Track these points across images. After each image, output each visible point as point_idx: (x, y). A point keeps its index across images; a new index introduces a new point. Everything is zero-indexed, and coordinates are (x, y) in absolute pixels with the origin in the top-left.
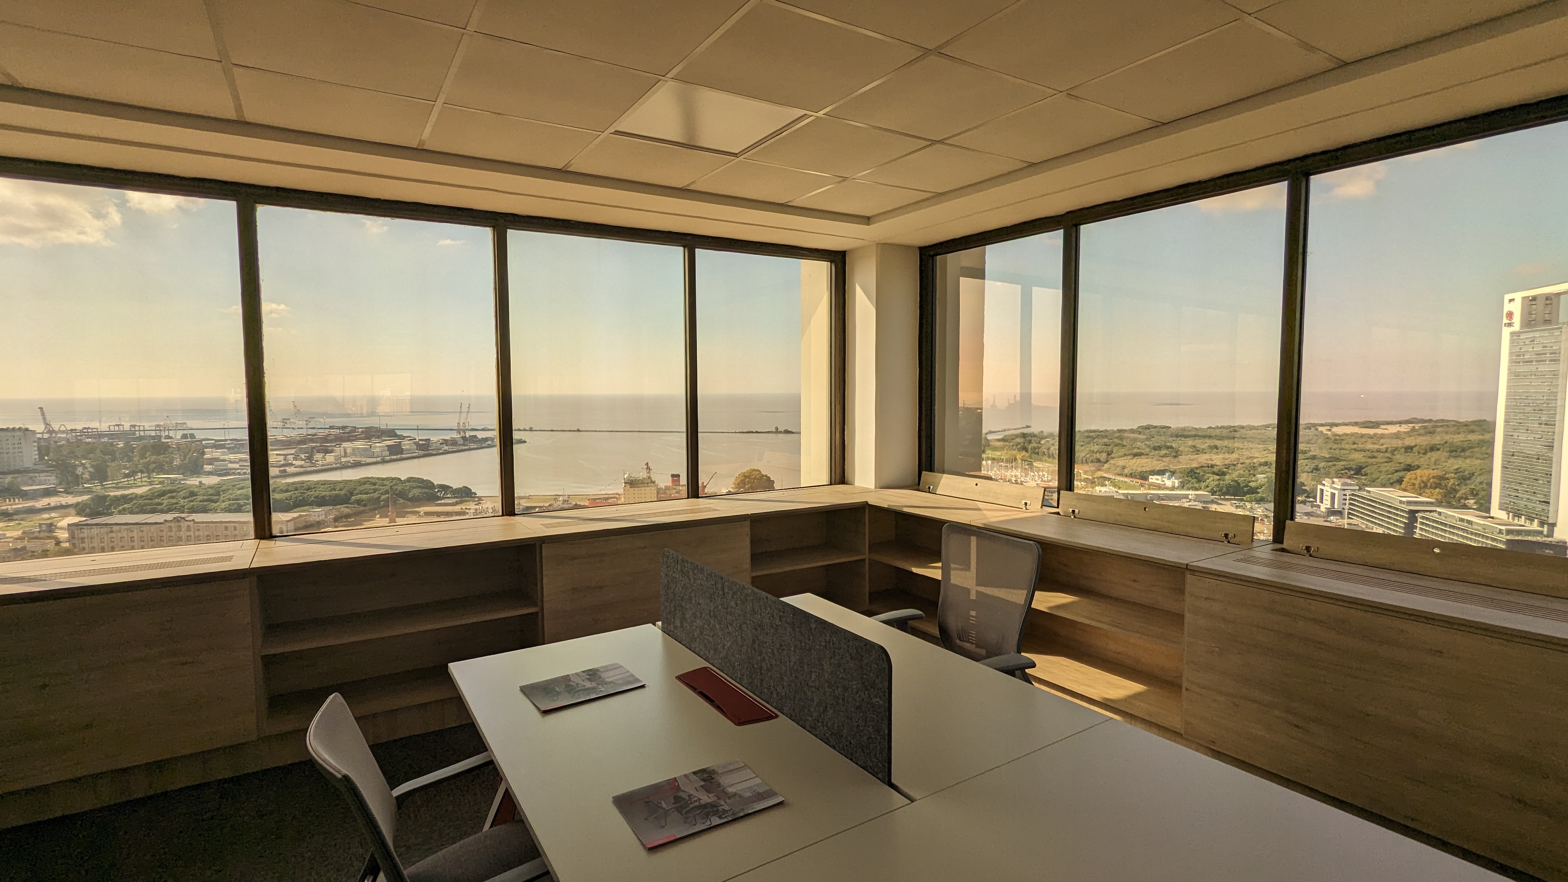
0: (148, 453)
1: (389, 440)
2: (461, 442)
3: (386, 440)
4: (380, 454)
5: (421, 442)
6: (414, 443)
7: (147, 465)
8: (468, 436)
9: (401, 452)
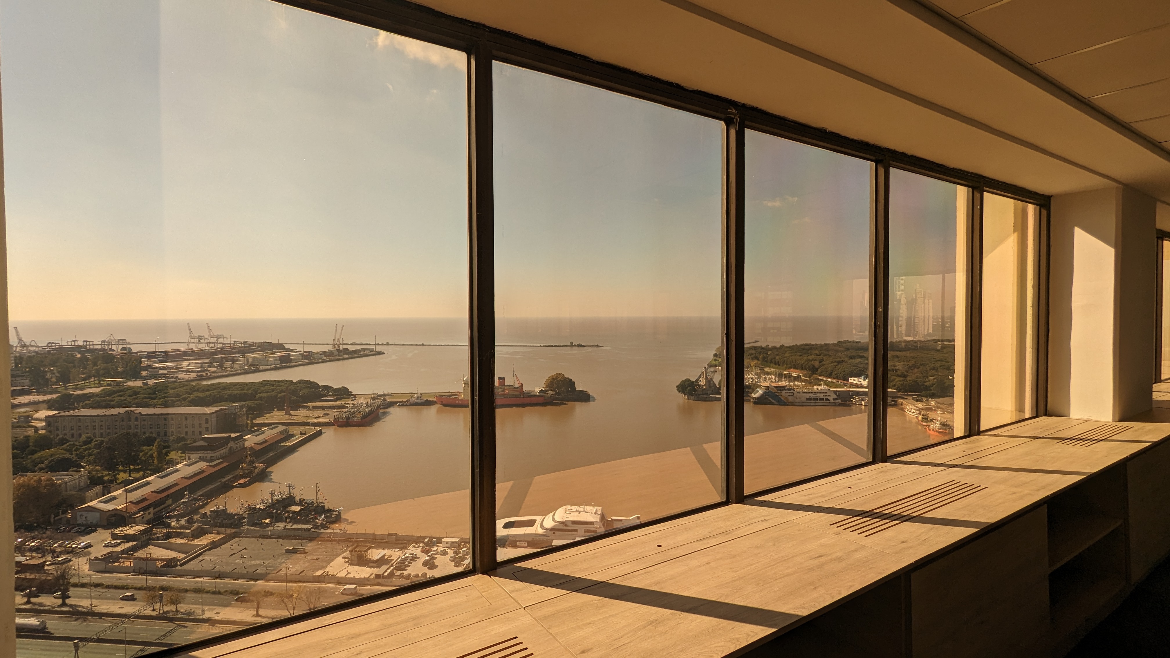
0: (99, 362)
1: (280, 352)
2: (337, 353)
3: (277, 352)
4: (273, 363)
5: (305, 354)
6: (300, 354)
7: (98, 371)
8: (341, 349)
9: (290, 361)
